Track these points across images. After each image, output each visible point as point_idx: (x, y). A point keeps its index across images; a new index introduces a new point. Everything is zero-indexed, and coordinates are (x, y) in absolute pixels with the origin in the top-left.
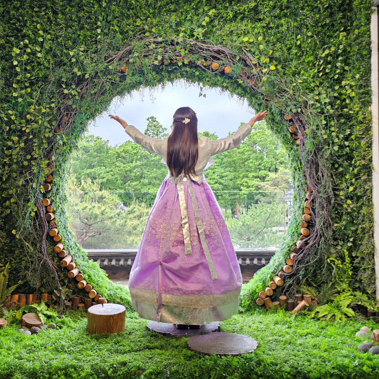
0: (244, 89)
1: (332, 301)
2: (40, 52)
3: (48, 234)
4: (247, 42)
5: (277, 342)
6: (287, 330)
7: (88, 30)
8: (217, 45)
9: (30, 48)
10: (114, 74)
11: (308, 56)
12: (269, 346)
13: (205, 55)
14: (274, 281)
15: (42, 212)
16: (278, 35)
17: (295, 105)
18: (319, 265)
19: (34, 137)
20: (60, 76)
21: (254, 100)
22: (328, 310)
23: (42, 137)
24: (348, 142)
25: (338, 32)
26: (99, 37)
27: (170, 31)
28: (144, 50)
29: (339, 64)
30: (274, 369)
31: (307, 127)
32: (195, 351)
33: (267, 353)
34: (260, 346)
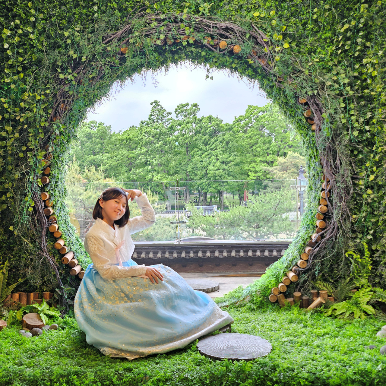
0: (255, 70)
1: (350, 298)
2: (33, 33)
3: (48, 230)
4: (258, 17)
5: (292, 343)
6: (303, 330)
7: (84, 7)
8: (224, 21)
9: (22, 29)
10: (113, 56)
11: (325, 31)
12: (285, 348)
13: (211, 33)
14: (287, 276)
15: (40, 207)
16: (292, 8)
17: (311, 87)
18: (336, 260)
19: (29, 127)
20: (55, 59)
21: (266, 82)
22: (346, 308)
23: (38, 127)
24: (369, 127)
25: (359, 4)
26: (96, 15)
27: (173, 7)
28: (145, 29)
29: (359, 40)
30: (290, 375)
31: (324, 111)
32: (206, 355)
33: (283, 356)
34: (274, 348)
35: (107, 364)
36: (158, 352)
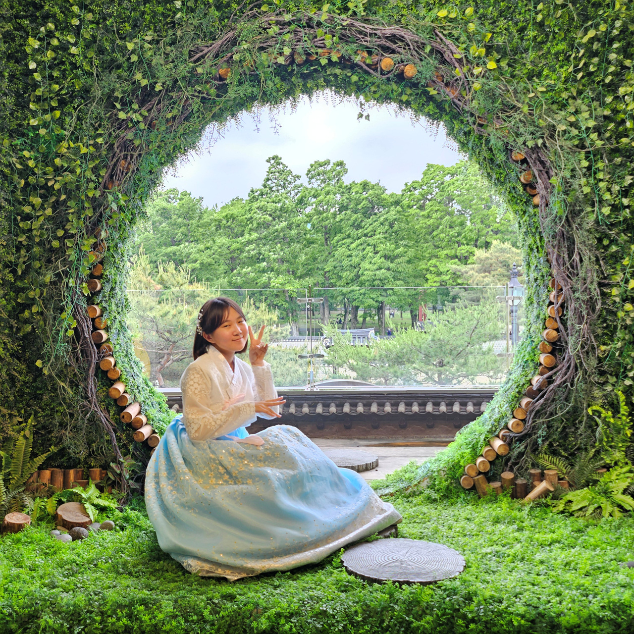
0: (440, 106)
1: (596, 482)
2: (75, 44)
3: (98, 367)
4: (444, 18)
5: (499, 557)
6: (517, 534)
7: (159, 3)
8: (390, 25)
9: (58, 38)
10: (207, 82)
11: (556, 42)
12: (486, 564)
13: (368, 44)
14: (491, 446)
15: (86, 329)
16: (502, 4)
17: (532, 133)
18: (572, 419)
19: (69, 198)
20: (112, 87)
21: (457, 125)
22: (588, 499)
23: (83, 197)
24: (628, 199)
26: (179, 15)
27: (305, 2)
28: (259, 37)
29: (613, 56)
30: (496, 610)
31: (554, 174)
32: (356, 575)
33: (483, 578)
34: (470, 564)
35: (194, 587)
36: (278, 569)
